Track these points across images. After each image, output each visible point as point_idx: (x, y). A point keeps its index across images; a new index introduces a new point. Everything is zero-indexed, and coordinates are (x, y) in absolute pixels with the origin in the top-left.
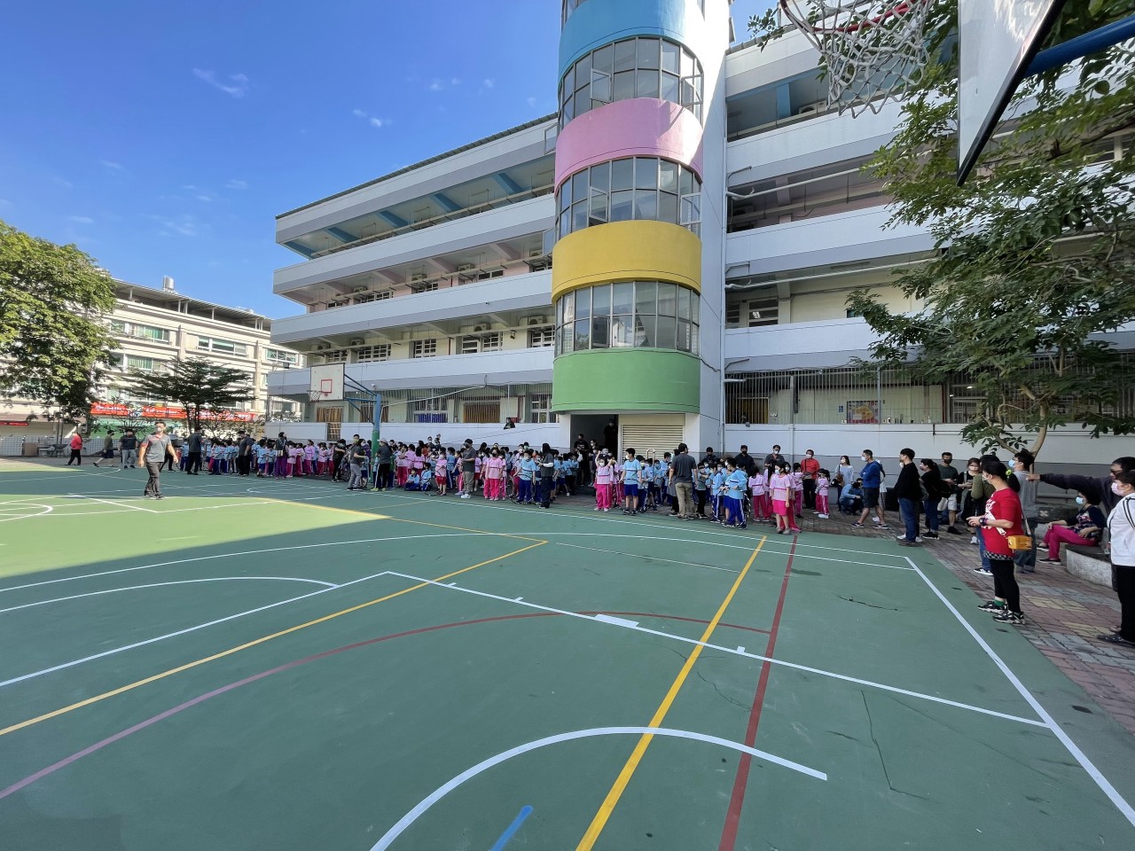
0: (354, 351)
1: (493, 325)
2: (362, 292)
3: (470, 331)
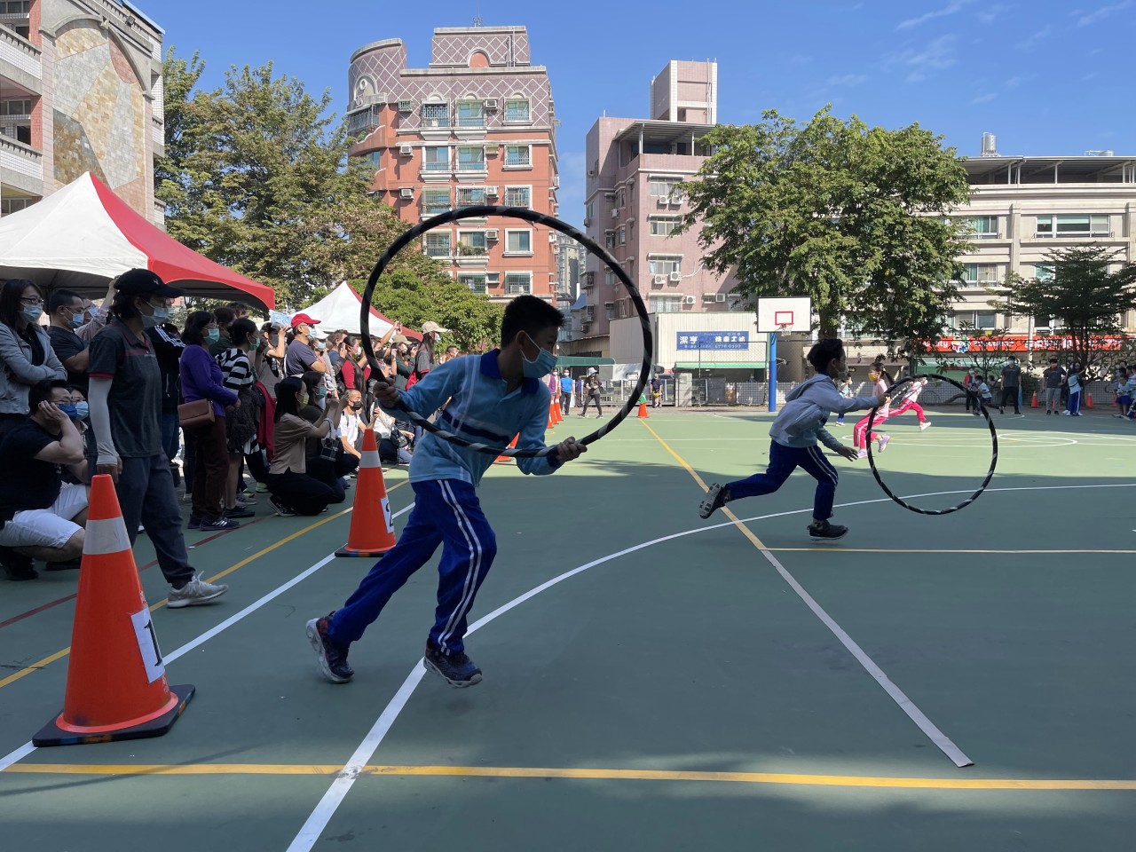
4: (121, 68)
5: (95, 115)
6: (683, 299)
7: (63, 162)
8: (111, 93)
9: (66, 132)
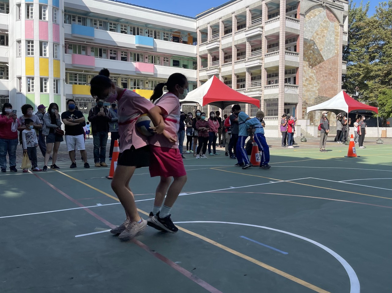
4: (330, 18)
5: (319, 37)
7: (307, 54)
8: (326, 28)
9: (308, 45)
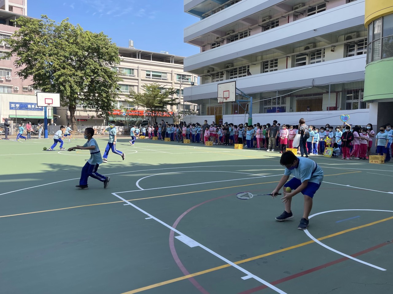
0: (227, 71)
1: (318, 44)
2: (231, 34)
3: (302, 50)
6: (13, 88)
